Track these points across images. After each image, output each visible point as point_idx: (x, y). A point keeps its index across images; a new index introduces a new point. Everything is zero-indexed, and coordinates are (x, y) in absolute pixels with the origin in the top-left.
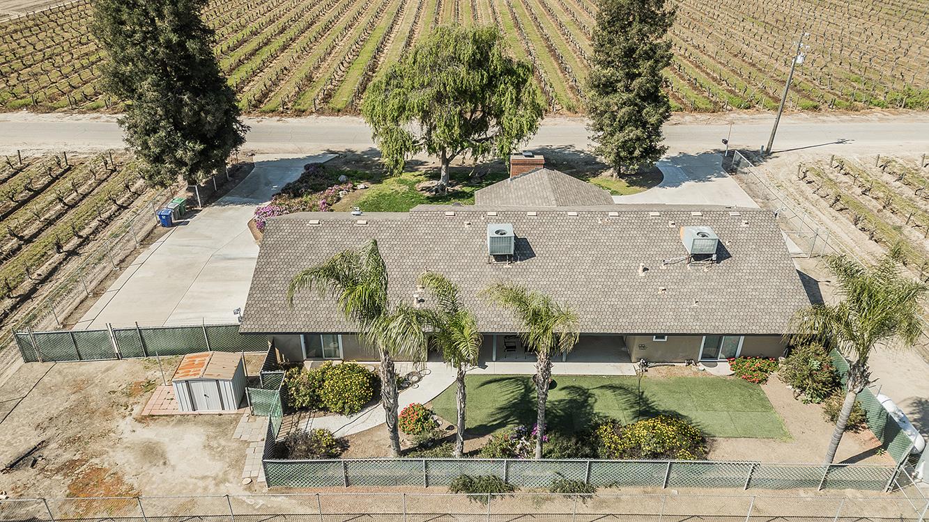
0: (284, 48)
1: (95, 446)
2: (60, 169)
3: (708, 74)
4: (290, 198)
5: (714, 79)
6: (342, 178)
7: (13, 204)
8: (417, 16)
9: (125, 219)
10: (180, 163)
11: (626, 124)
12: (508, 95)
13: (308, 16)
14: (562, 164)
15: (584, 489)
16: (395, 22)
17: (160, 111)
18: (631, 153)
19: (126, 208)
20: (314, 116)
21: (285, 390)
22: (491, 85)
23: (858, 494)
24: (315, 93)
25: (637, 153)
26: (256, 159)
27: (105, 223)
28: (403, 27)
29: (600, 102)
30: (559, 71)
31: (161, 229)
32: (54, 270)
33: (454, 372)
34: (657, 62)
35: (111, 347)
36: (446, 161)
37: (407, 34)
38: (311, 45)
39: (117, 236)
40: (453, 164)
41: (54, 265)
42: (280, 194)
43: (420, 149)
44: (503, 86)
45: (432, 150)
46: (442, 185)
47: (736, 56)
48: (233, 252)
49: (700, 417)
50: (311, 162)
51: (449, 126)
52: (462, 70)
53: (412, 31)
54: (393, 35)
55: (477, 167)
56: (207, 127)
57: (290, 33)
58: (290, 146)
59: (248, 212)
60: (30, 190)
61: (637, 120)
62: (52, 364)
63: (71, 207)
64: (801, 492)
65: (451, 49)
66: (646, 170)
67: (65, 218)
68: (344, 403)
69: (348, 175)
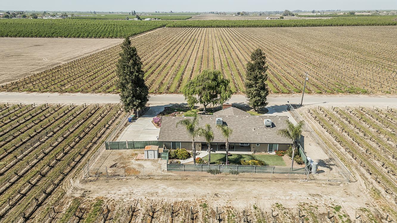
0: (152, 73)
1: (127, 164)
2: (97, 108)
3: (290, 82)
4: (162, 115)
5: (291, 84)
6: (176, 110)
7: (88, 117)
8: (195, 62)
9: (118, 121)
10: (134, 105)
11: (256, 96)
12: (223, 88)
13: (158, 63)
14: (239, 107)
15: (237, 173)
16: (187, 64)
17: (131, 92)
18: (258, 104)
19: (117, 118)
20: (165, 94)
21: (169, 153)
22: (218, 85)
23: (298, 175)
24: (164, 87)
25: (259, 104)
26: (150, 106)
27: (114, 121)
28: (190, 66)
29: (248, 90)
30: (241, 81)
31: (128, 123)
32: (104, 132)
33: (208, 153)
34: (263, 79)
35: (126, 146)
36: (205, 106)
37: (192, 68)
38: (161, 72)
39: (118, 124)
40: (207, 107)
41: (104, 131)
42: (159, 114)
43: (198, 102)
44: (221, 86)
45: (201, 102)
46: (204, 112)
47: (300, 76)
48: (149, 128)
49: (266, 162)
50: (166, 106)
51: (207, 96)
52: (210, 81)
53: (193, 67)
54: (187, 69)
55: (214, 108)
56: (143, 96)
57: (153, 68)
58: (159, 102)
59: (151, 119)
60: (91, 113)
61: (259, 95)
62: (112, 150)
63: (103, 118)
64: (285, 174)
65: (207, 76)
66: (264, 109)
67: (102, 120)
68: (182, 157)
69: (177, 110)
